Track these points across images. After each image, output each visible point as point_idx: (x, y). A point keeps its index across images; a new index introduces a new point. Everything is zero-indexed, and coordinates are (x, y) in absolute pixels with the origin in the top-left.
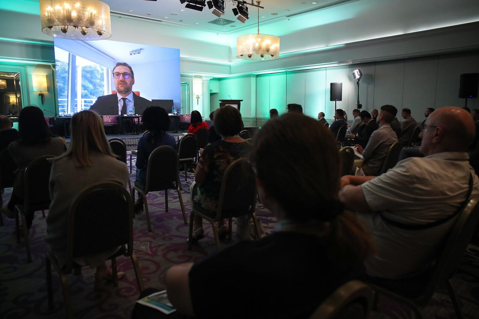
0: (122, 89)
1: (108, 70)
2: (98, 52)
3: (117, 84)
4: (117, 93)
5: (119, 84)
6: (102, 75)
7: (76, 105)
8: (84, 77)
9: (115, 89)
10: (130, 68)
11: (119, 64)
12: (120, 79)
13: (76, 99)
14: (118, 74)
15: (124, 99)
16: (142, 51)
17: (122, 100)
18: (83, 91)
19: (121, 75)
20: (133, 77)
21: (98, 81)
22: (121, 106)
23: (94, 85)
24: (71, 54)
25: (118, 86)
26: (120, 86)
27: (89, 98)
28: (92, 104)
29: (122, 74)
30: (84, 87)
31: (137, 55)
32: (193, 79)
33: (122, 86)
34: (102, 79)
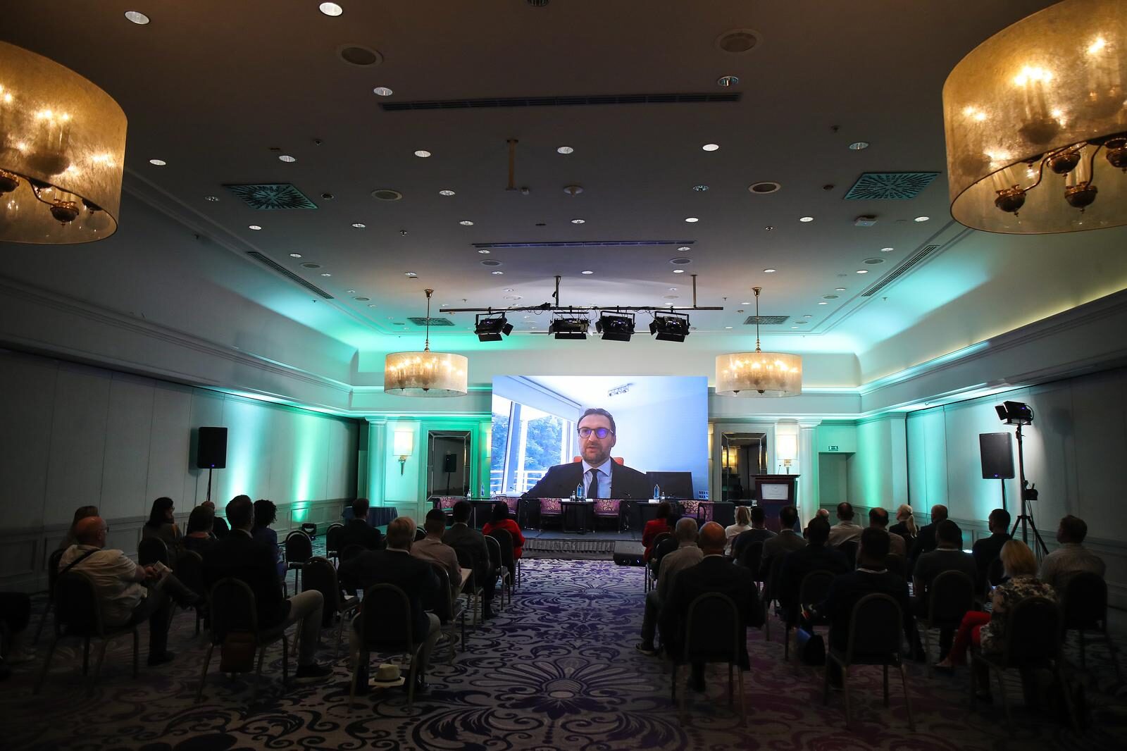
0: (592, 455)
1: (569, 424)
2: (556, 396)
3: (584, 447)
4: (583, 461)
5: (586, 448)
6: (560, 433)
7: (516, 480)
8: (531, 436)
9: (579, 455)
10: (610, 417)
11: (590, 412)
12: (590, 439)
13: (516, 472)
14: (587, 430)
15: (594, 472)
16: (630, 387)
17: (590, 473)
18: (527, 458)
19: (593, 432)
20: (614, 435)
21: (553, 442)
22: (588, 483)
23: (546, 448)
24: (514, 403)
25: (586, 451)
26: (588, 450)
27: (536, 469)
28: (540, 479)
29: (594, 430)
30: (530, 452)
31: (621, 395)
32: (776, 426)
33: (592, 452)
34: (560, 440)
